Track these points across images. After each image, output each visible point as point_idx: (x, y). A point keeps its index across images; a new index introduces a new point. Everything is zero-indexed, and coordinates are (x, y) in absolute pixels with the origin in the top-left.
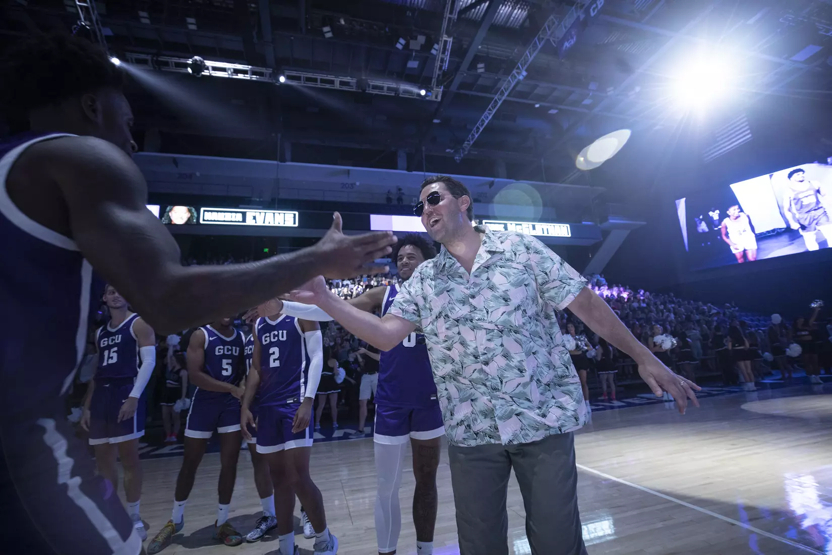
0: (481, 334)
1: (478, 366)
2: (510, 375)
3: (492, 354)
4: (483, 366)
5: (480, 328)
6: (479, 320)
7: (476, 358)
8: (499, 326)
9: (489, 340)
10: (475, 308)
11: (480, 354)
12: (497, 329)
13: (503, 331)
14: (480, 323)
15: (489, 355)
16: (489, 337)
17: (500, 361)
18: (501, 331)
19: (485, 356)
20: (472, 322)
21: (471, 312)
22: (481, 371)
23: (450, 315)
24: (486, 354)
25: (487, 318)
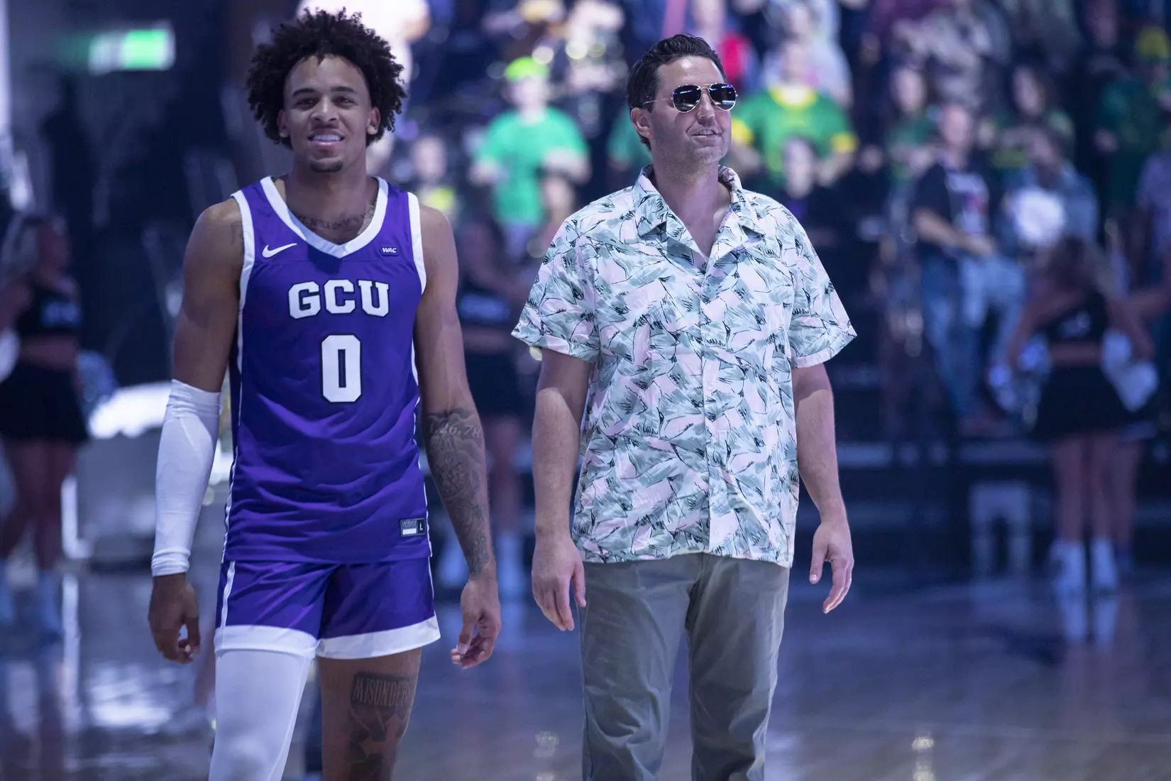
0: (711, 366)
1: (697, 420)
2: (744, 445)
3: (724, 403)
4: (707, 420)
5: (712, 355)
6: (712, 342)
7: (697, 406)
8: (742, 361)
9: (722, 380)
10: (708, 321)
11: (705, 399)
12: (739, 364)
13: (746, 370)
14: (713, 348)
15: (719, 405)
16: (723, 374)
17: (734, 418)
18: (745, 371)
19: (712, 405)
20: (700, 342)
21: (700, 325)
22: (703, 428)
23: (664, 323)
24: (714, 401)
25: (727, 342)
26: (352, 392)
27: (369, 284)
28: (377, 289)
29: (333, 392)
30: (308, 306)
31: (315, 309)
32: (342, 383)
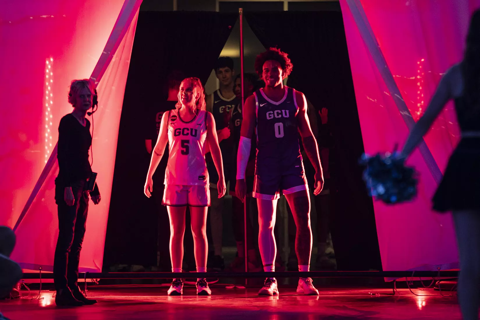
26: (282, 135)
27: (284, 110)
28: (286, 112)
29: (277, 136)
30: (271, 117)
31: (272, 117)
32: (279, 133)
